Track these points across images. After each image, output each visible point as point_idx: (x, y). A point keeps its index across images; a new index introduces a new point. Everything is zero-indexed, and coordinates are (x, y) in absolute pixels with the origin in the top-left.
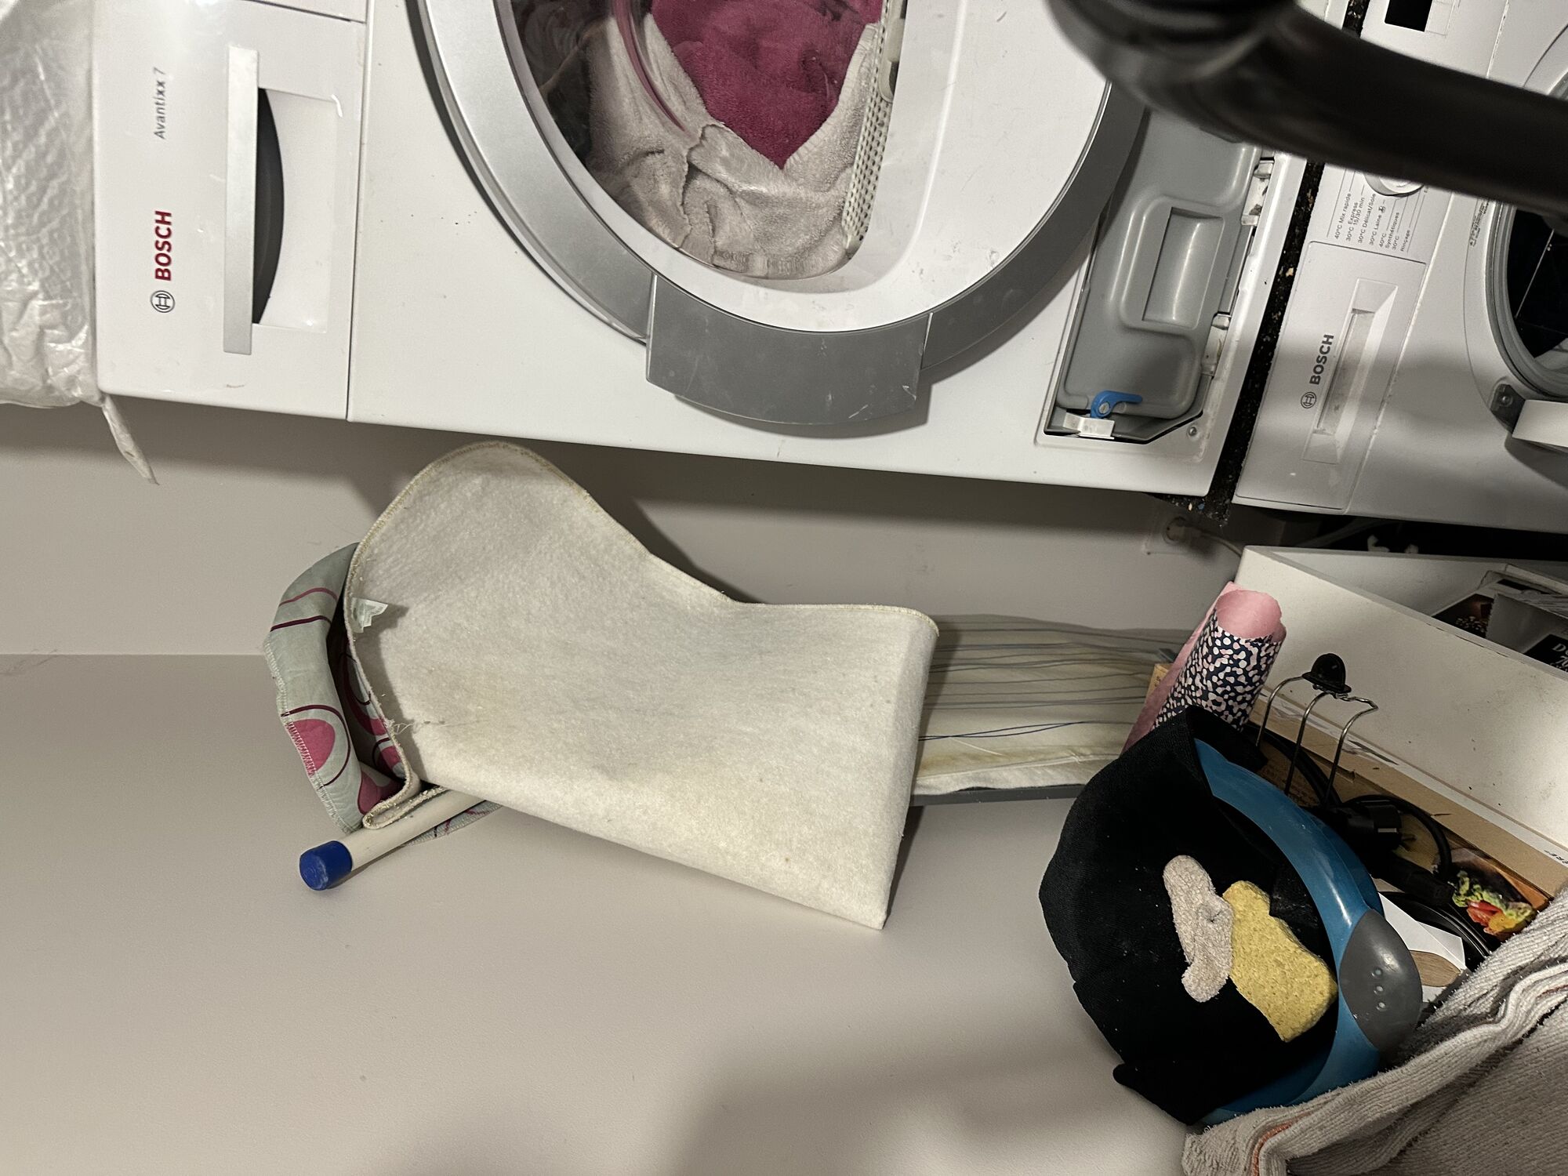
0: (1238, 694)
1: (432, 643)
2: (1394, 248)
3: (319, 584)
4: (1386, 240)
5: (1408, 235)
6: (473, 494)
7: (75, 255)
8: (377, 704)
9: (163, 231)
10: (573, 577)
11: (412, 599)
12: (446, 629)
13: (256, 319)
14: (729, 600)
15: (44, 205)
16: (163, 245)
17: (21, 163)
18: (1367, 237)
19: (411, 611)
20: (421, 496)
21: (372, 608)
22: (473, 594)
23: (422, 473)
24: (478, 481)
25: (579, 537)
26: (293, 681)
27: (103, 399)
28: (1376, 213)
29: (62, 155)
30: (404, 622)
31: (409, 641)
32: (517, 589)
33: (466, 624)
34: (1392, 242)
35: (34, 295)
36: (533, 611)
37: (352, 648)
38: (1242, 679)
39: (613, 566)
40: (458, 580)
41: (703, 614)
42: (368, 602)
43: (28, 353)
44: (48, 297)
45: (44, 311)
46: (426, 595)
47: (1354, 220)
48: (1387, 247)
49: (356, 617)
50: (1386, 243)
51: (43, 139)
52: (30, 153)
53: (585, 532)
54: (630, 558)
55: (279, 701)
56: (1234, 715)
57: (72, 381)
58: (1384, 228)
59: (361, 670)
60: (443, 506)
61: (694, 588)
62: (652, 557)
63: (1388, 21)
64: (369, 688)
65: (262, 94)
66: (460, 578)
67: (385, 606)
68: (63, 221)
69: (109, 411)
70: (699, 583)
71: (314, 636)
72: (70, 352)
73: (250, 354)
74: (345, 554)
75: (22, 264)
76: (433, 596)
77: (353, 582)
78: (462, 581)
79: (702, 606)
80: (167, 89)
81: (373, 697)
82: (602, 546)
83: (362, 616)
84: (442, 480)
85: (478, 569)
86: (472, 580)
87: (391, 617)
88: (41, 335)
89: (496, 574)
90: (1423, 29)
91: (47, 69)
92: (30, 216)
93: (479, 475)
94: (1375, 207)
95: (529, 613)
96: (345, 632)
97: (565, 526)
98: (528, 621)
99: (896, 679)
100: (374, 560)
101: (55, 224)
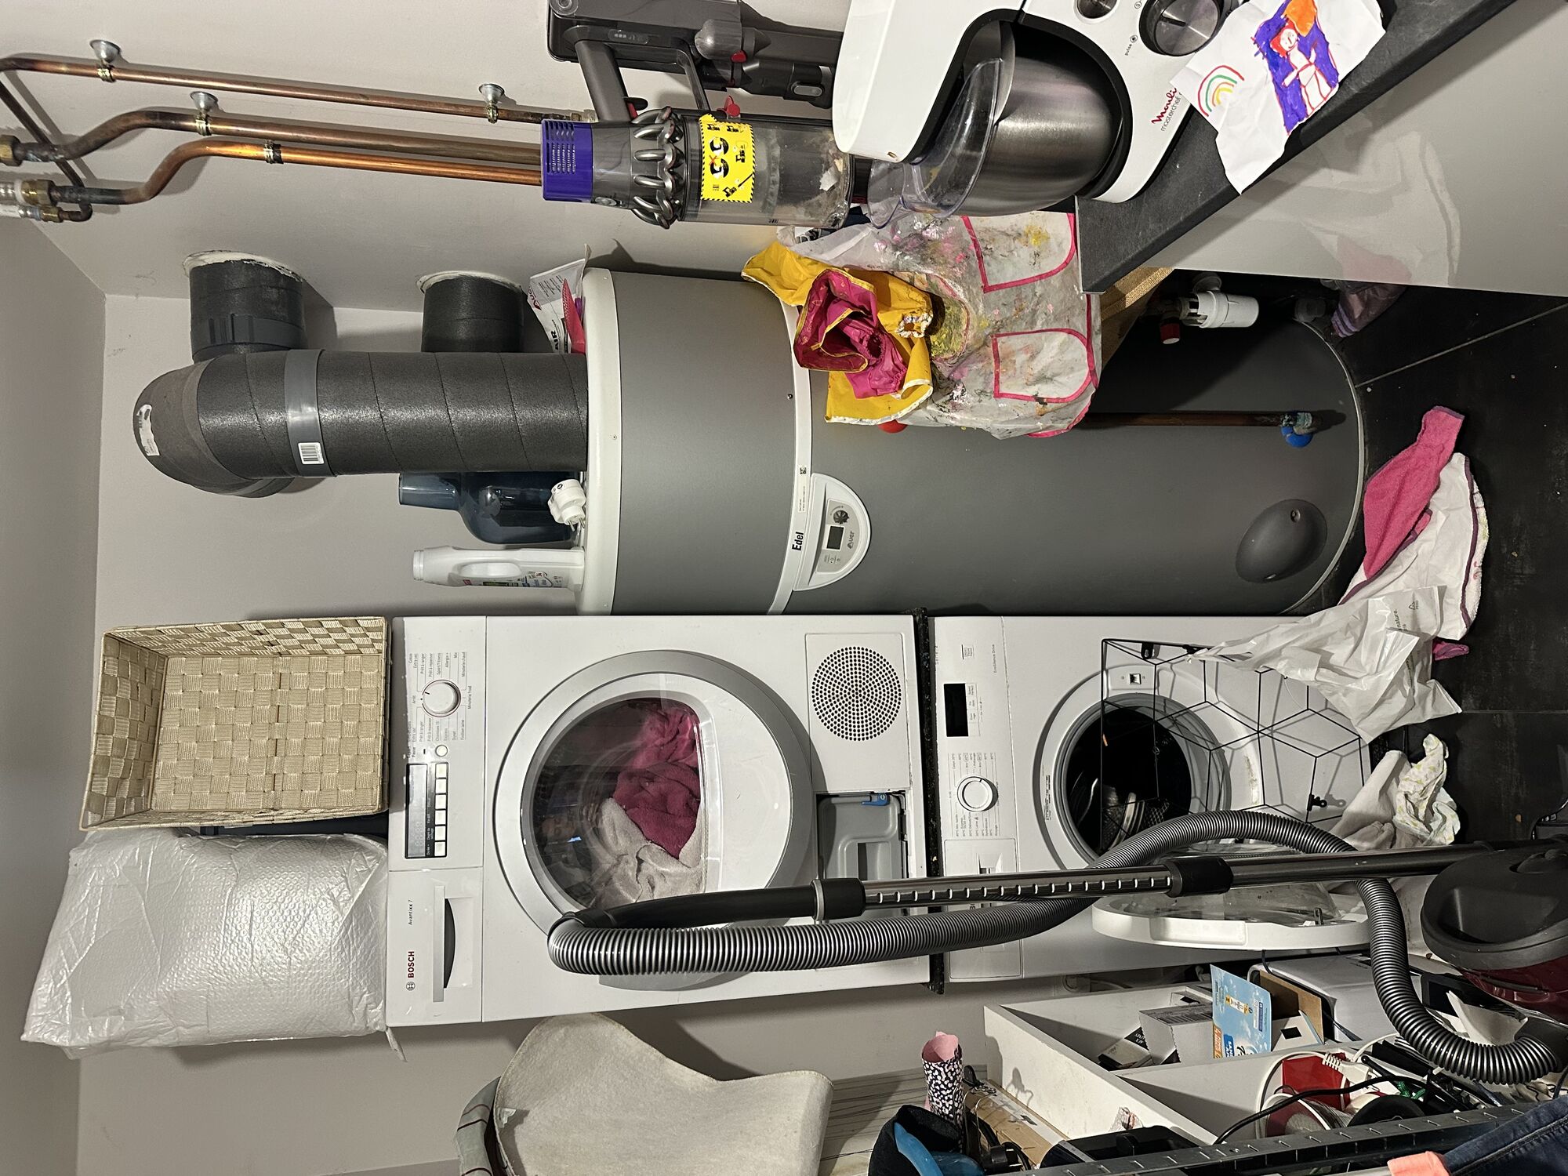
0: (944, 1096)
1: (542, 1130)
2: (991, 834)
3: (480, 1102)
4: (985, 832)
5: (996, 827)
6: (560, 1039)
7: (379, 974)
8: (511, 1167)
9: (411, 959)
10: (620, 1079)
11: (531, 1105)
12: (549, 1121)
13: (445, 986)
14: (714, 1081)
15: (370, 958)
16: (411, 965)
17: (362, 944)
18: (974, 833)
19: (531, 1113)
20: (531, 1046)
21: (508, 1112)
22: (563, 1098)
23: (531, 1032)
24: (562, 1031)
25: (622, 1054)
26: (467, 1156)
27: (387, 1029)
28: (974, 821)
29: (376, 937)
30: (527, 1120)
31: (530, 1131)
32: (588, 1091)
33: (560, 1117)
34: (989, 832)
35: (365, 993)
36: (598, 1104)
37: (498, 1136)
38: (942, 1086)
39: (645, 1069)
40: (555, 1091)
41: (698, 1093)
42: (507, 1110)
43: (362, 1015)
44: (370, 992)
45: (368, 998)
46: (538, 1102)
47: (964, 826)
48: (987, 835)
49: (500, 1119)
50: (985, 834)
51: (370, 934)
52: (365, 940)
53: (626, 1050)
54: (654, 1062)
55: (461, 1169)
56: (948, 1108)
57: (376, 1024)
58: (981, 828)
59: (502, 1148)
60: (544, 1049)
61: (693, 1076)
62: (668, 1060)
63: (948, 735)
64: (507, 1158)
65: (446, 901)
66: (556, 1089)
67: (515, 1111)
68: (376, 962)
69: (389, 1033)
70: (695, 1072)
71: (478, 1131)
72: (376, 1012)
73: (443, 1001)
74: (494, 1084)
75: (362, 982)
76: (542, 1102)
77: (499, 1098)
78: (557, 1091)
79: (698, 1087)
80: (413, 907)
81: (509, 1164)
82: (637, 1058)
83: (502, 1120)
84: (542, 1034)
85: (566, 1082)
86: (563, 1089)
87: (520, 1117)
88: (366, 1008)
89: (576, 1084)
90: (966, 734)
91: (372, 907)
92: (365, 963)
93: (562, 1027)
94: (973, 819)
95: (596, 1105)
96: (494, 1127)
97: (614, 1049)
98: (594, 1110)
99: (801, 1117)
100: (508, 1086)
101: (373, 963)
